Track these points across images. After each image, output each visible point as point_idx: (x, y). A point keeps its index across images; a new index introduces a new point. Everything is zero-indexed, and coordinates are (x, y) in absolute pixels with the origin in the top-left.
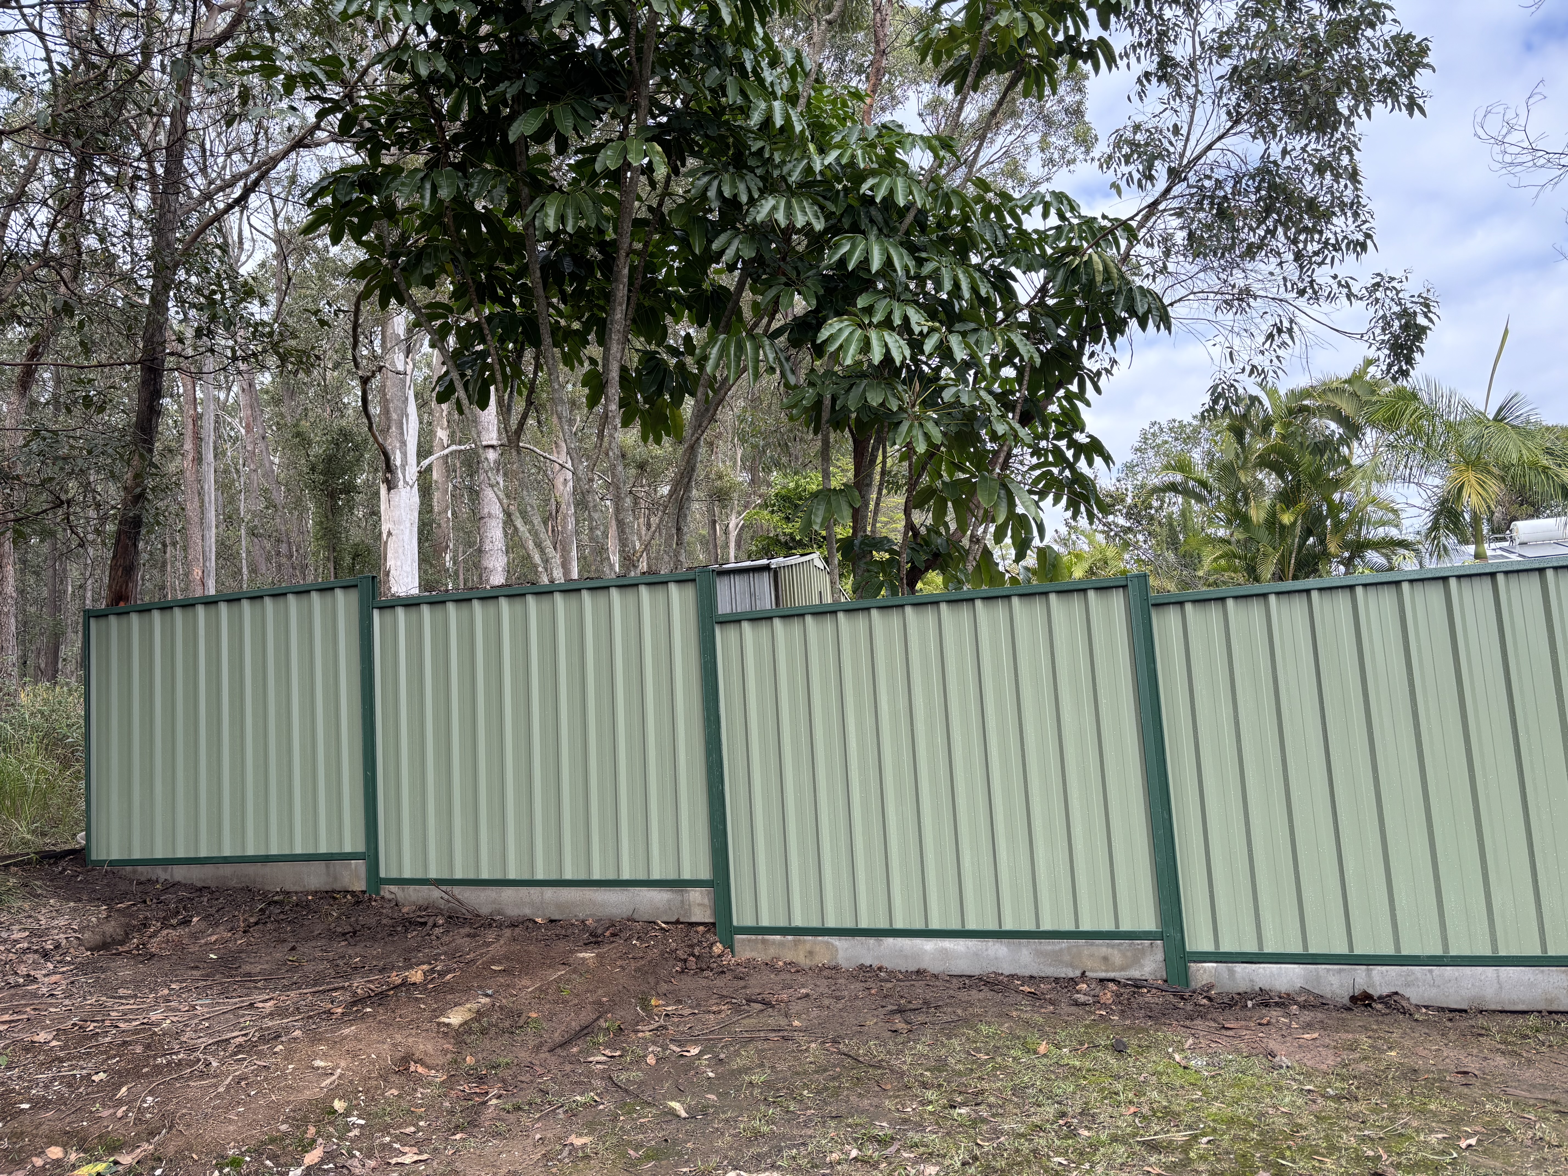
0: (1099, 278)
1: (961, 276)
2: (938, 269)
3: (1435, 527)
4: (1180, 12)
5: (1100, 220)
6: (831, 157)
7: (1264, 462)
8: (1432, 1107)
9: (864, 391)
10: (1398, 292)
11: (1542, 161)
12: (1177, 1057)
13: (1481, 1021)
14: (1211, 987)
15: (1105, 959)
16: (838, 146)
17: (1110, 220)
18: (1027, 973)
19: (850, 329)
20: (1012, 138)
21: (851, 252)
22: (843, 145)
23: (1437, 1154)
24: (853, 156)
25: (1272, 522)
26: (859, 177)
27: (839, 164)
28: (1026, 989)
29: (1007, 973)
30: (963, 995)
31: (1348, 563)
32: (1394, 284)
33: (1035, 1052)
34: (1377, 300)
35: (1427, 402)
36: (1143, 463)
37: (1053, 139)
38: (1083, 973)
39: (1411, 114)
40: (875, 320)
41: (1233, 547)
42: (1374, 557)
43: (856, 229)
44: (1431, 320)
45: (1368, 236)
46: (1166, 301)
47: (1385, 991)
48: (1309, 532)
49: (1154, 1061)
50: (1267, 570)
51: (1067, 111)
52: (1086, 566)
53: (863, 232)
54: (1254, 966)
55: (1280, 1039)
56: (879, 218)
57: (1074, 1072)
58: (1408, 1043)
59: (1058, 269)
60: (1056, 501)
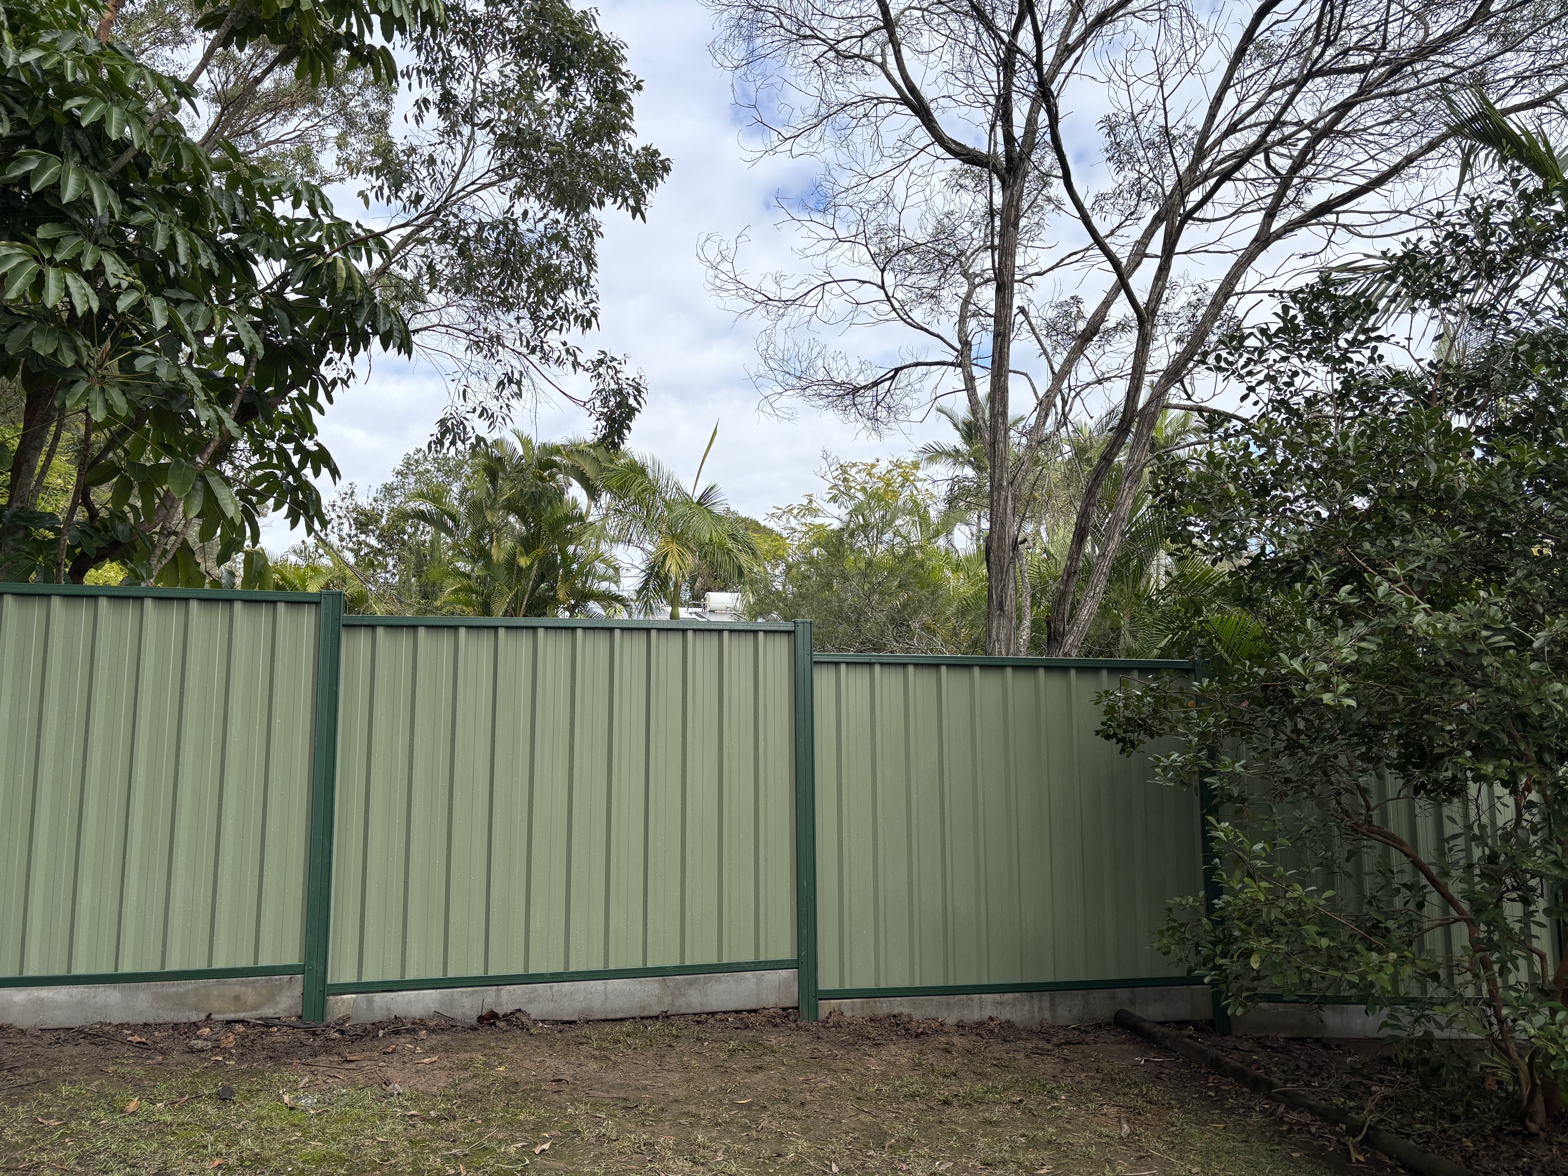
0: (341, 285)
1: (179, 238)
2: (152, 224)
3: (645, 586)
4: (467, 55)
5: (354, 227)
6: (32, 56)
7: (511, 507)
8: (521, 1117)
9: (31, 335)
10: (617, 372)
11: (741, 293)
12: (286, 1098)
13: (586, 1030)
14: (347, 1018)
15: (237, 998)
16: (42, 47)
17: (364, 230)
18: (141, 1020)
19: (21, 259)
20: (309, 124)
21: (39, 172)
22: (50, 48)
23: (511, 1163)
24: (61, 63)
25: (511, 562)
26: (67, 91)
27: (40, 68)
28: (137, 1039)
29: (115, 1022)
30: (54, 1052)
31: (571, 609)
32: (615, 364)
33: (122, 1111)
34: (600, 375)
35: (651, 476)
36: (403, 487)
37: (352, 140)
38: (209, 1016)
39: (634, 217)
40: (58, 257)
41: (472, 583)
42: (594, 607)
43: (52, 147)
44: (639, 403)
45: (594, 315)
46: (411, 327)
47: (509, 1009)
48: (542, 578)
49: (263, 1104)
50: (500, 607)
51: (370, 117)
52: (322, 582)
53: (61, 155)
54: (393, 994)
55: (400, 1066)
56: (86, 145)
57: (162, 1128)
58: (518, 1057)
59: (299, 263)
60: (277, 507)
